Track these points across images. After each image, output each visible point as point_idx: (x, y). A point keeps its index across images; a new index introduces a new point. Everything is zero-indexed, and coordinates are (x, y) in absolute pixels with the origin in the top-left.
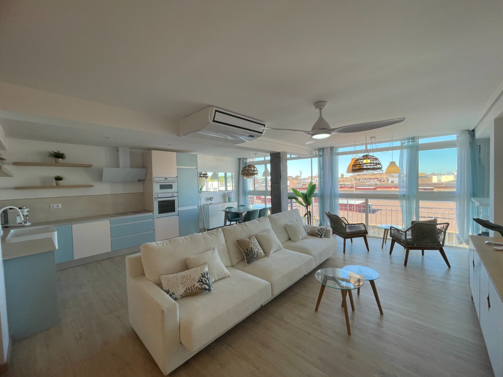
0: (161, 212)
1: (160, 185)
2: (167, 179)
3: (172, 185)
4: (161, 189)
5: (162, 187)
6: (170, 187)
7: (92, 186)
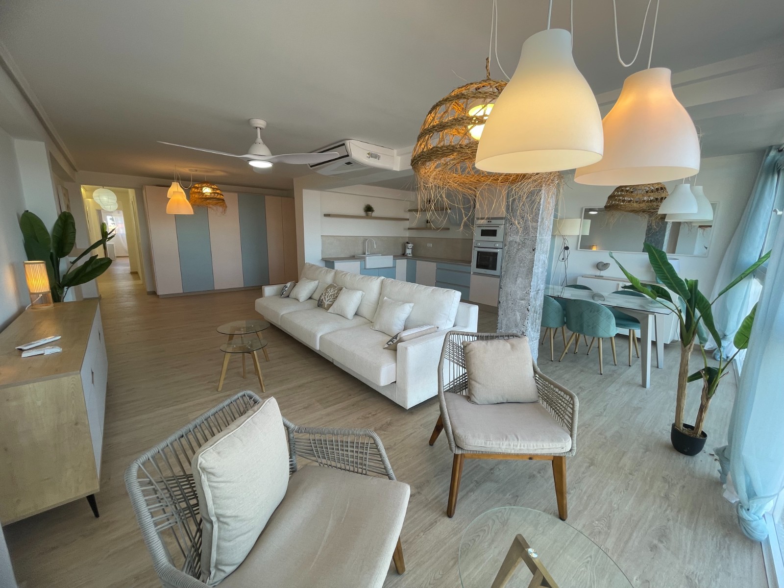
0: (479, 266)
1: (482, 230)
2: (490, 222)
3: (496, 230)
4: (482, 235)
5: (485, 233)
6: (493, 233)
7: (448, 229)
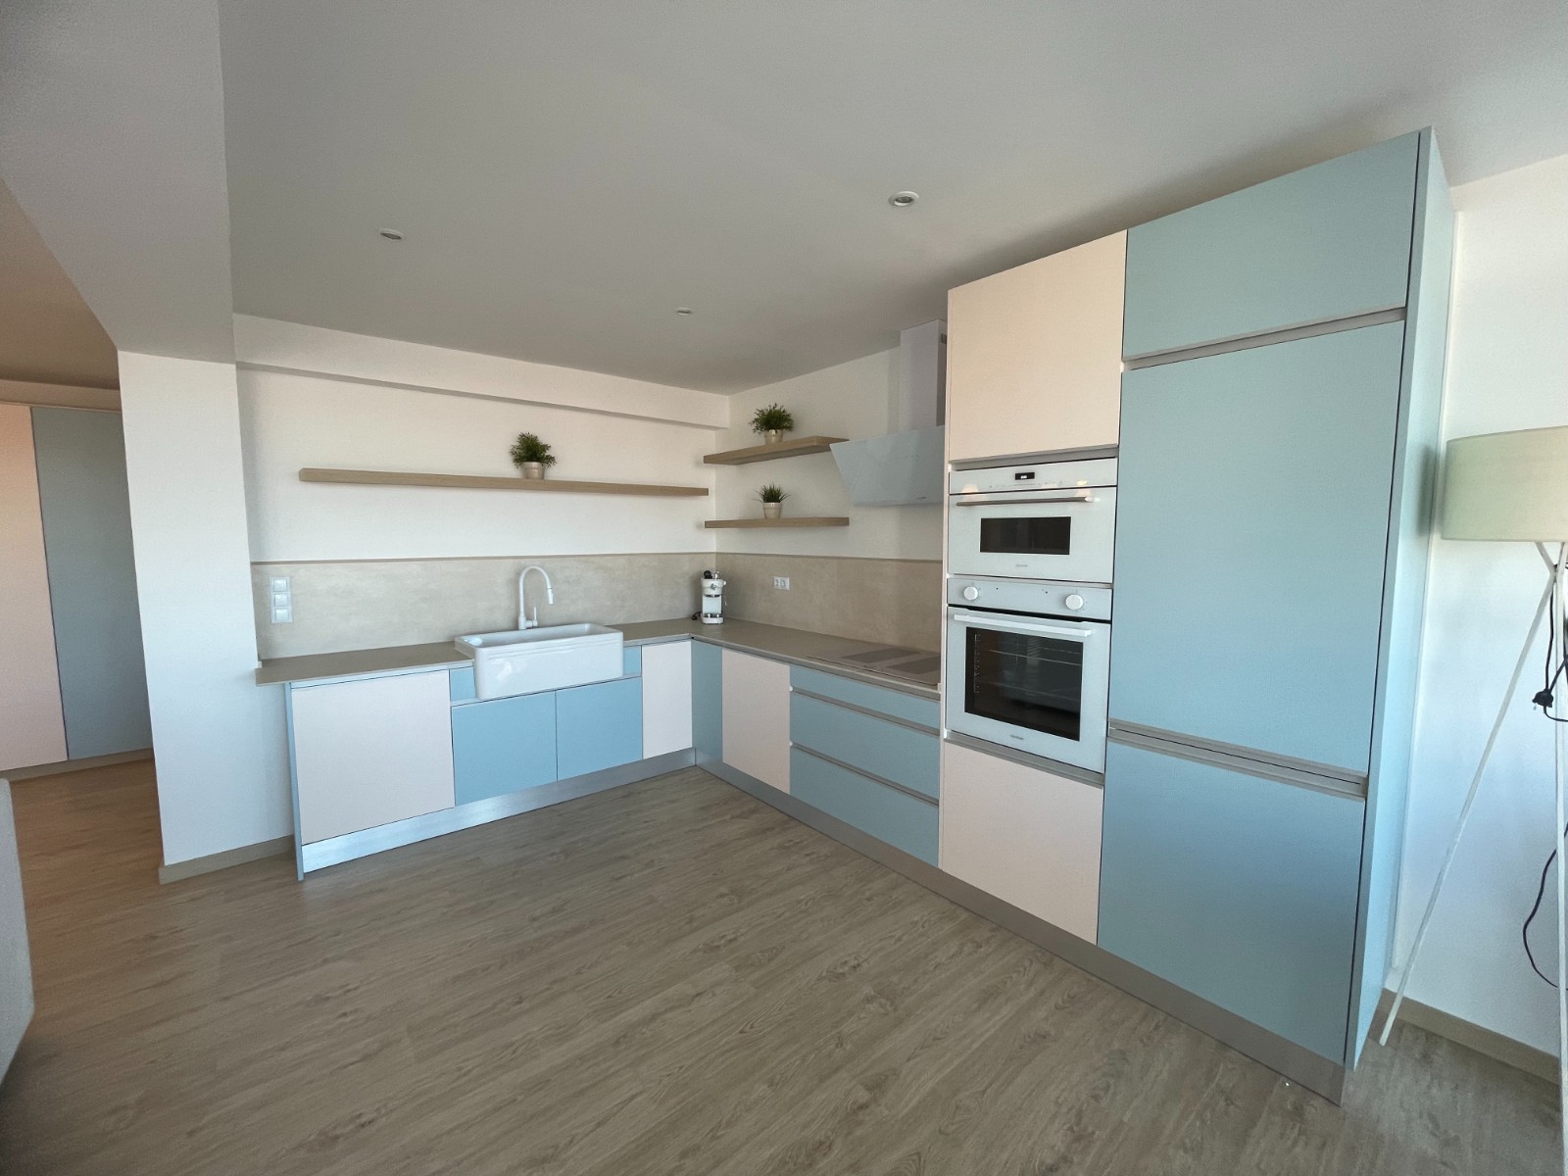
1: (985, 522)
2: (1031, 476)
5: (1001, 536)
6: (1051, 536)
7: (843, 522)
